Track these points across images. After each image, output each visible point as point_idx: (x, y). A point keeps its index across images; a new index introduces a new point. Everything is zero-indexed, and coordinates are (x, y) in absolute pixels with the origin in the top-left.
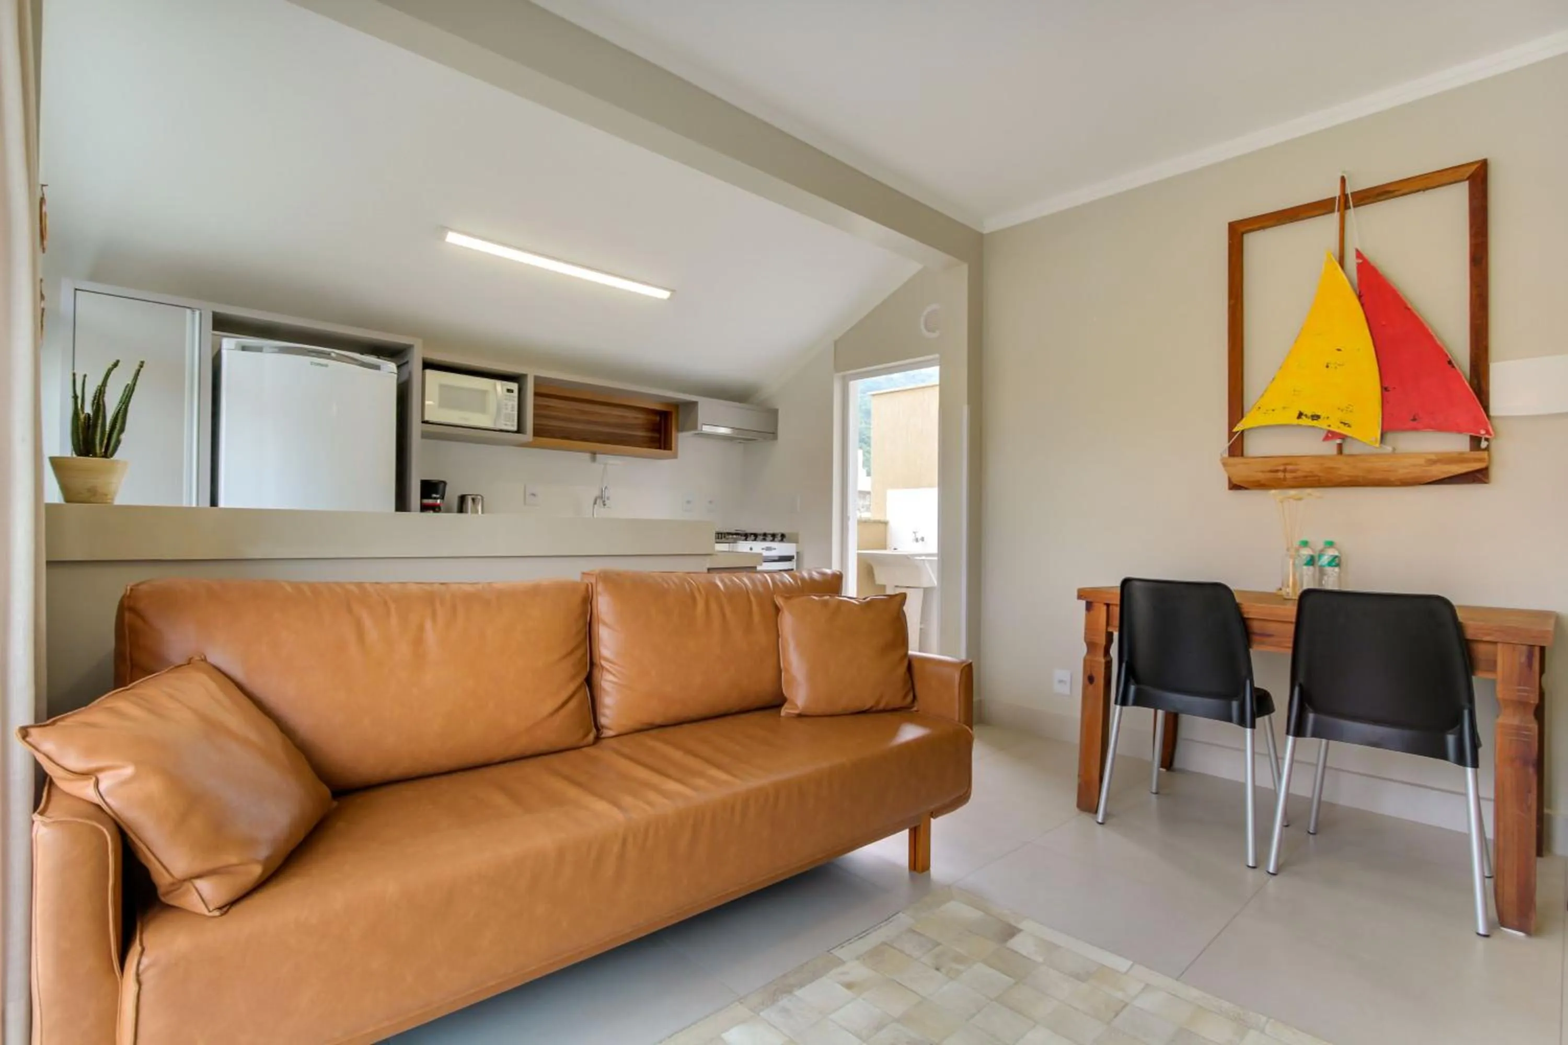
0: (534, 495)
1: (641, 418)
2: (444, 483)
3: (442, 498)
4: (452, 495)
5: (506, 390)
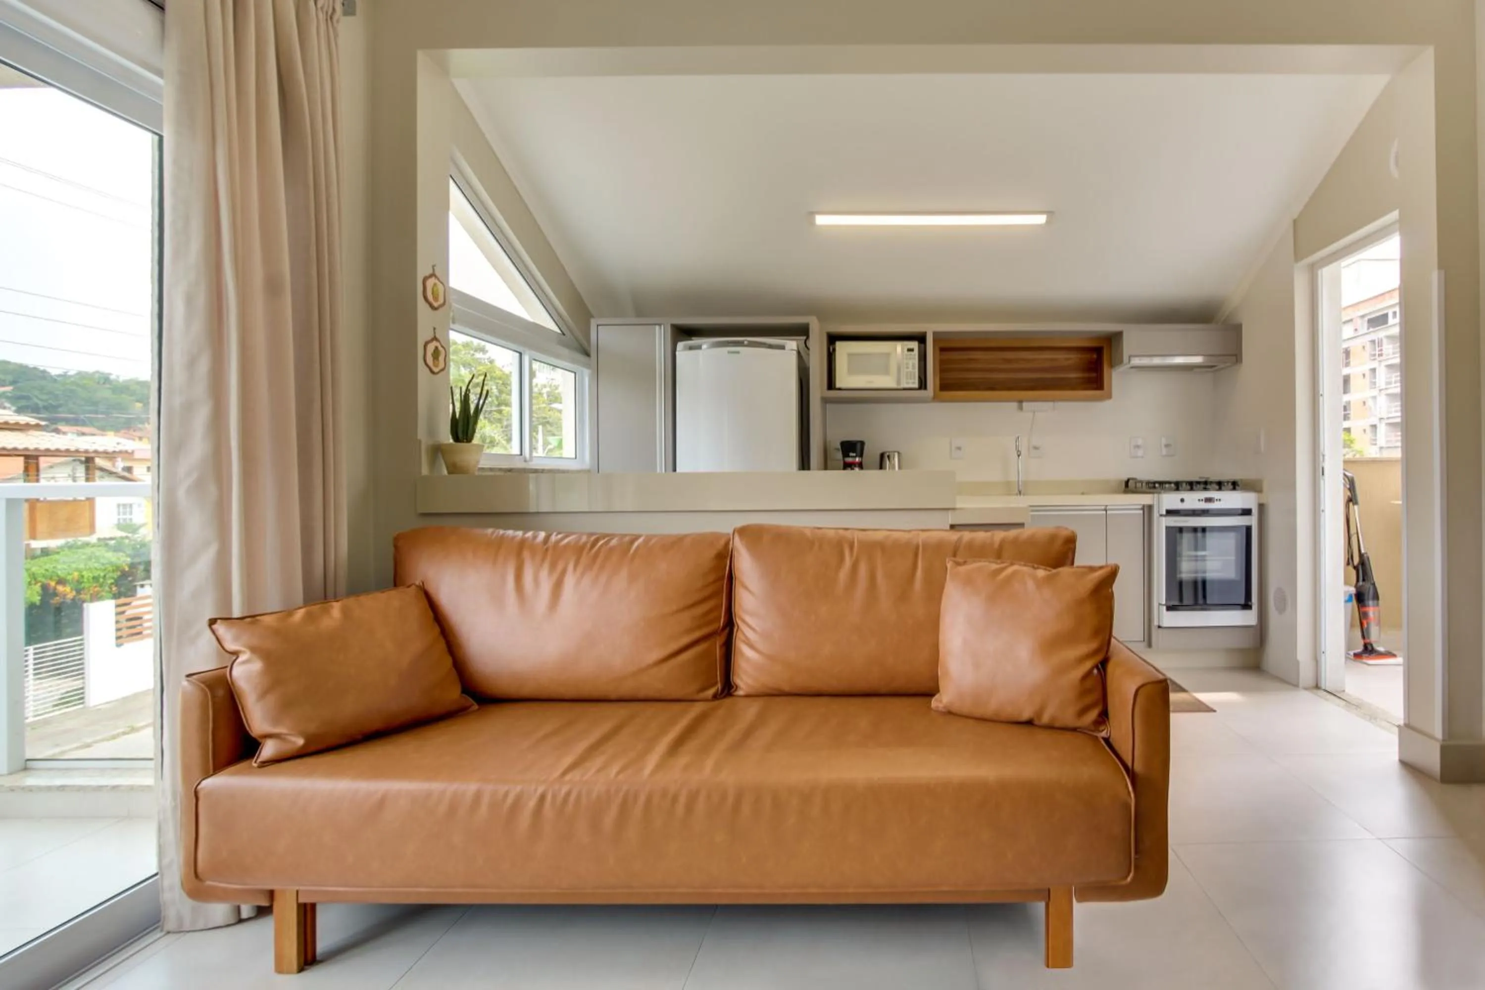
0: (959, 448)
1: (1073, 358)
2: (862, 443)
3: (861, 455)
4: (871, 451)
5: (906, 349)
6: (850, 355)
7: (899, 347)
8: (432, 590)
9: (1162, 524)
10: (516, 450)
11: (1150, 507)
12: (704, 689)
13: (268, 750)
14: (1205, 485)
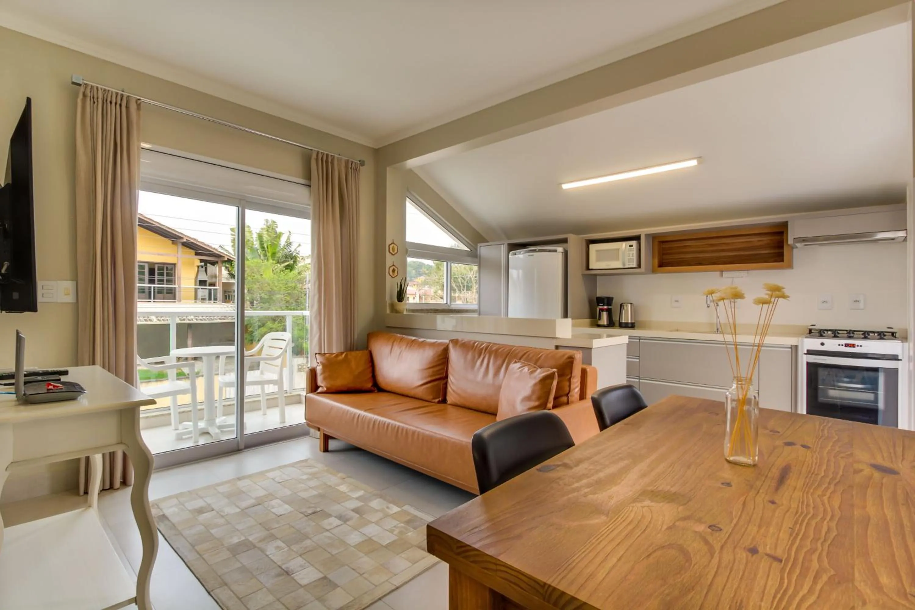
0: (677, 301)
5: (628, 246)
6: (597, 251)
7: (624, 245)
8: (372, 352)
9: (804, 360)
10: (445, 302)
11: (796, 347)
12: (434, 398)
13: (320, 390)
14: (850, 334)
